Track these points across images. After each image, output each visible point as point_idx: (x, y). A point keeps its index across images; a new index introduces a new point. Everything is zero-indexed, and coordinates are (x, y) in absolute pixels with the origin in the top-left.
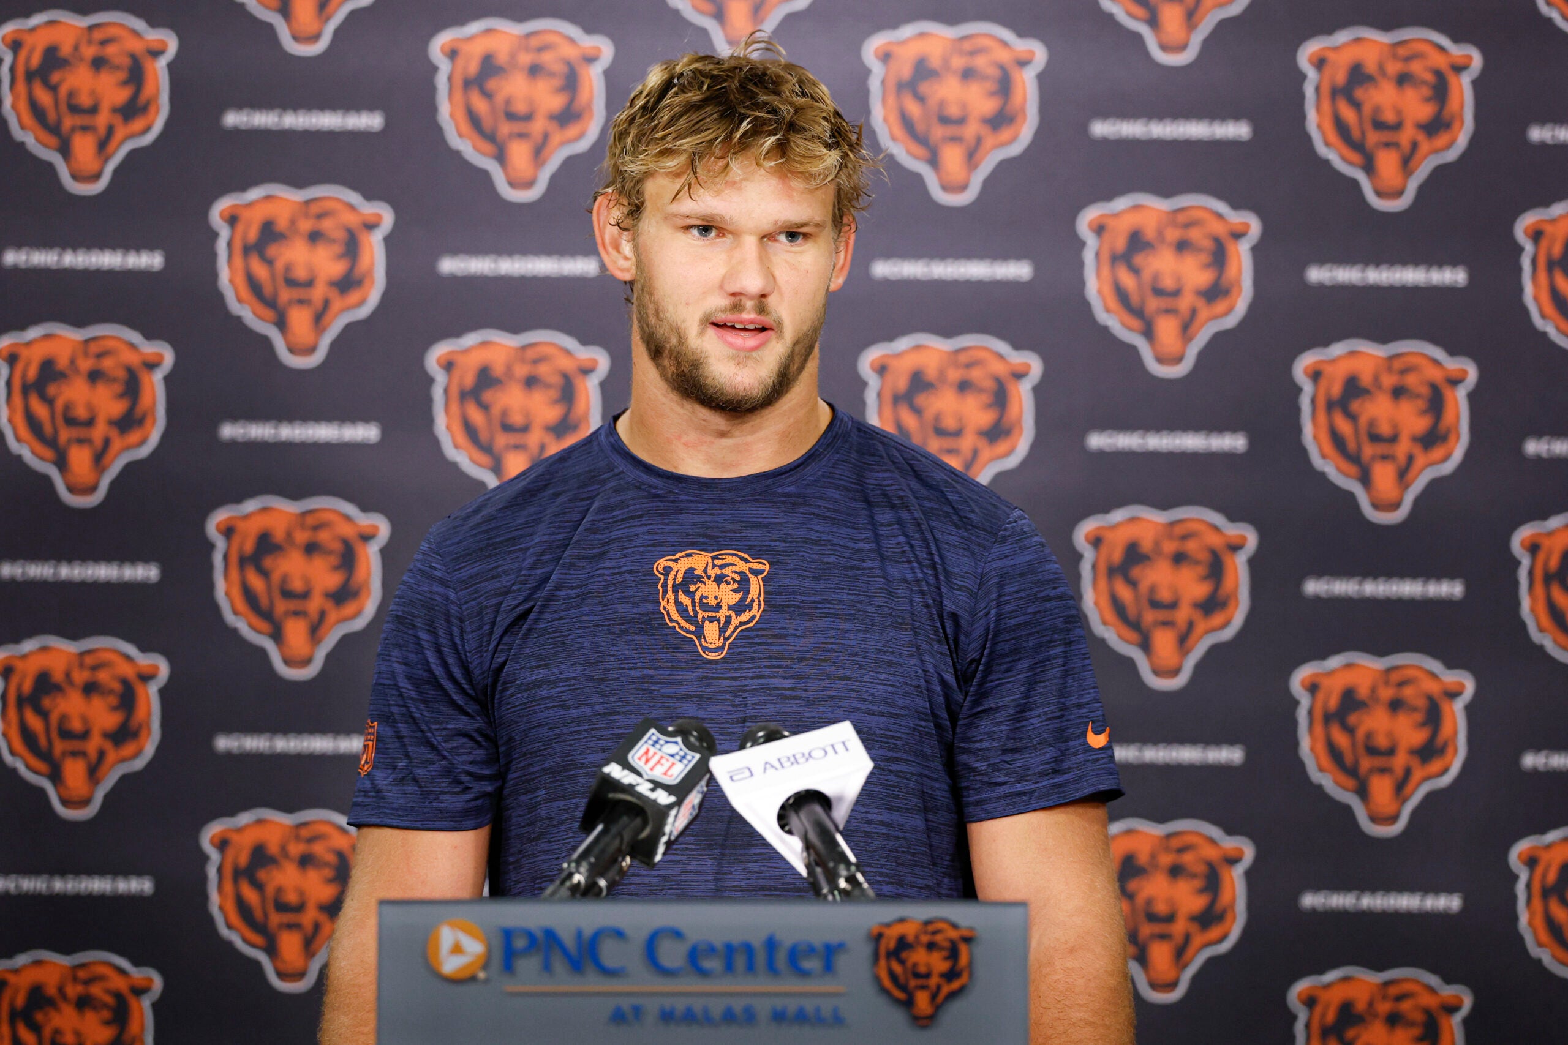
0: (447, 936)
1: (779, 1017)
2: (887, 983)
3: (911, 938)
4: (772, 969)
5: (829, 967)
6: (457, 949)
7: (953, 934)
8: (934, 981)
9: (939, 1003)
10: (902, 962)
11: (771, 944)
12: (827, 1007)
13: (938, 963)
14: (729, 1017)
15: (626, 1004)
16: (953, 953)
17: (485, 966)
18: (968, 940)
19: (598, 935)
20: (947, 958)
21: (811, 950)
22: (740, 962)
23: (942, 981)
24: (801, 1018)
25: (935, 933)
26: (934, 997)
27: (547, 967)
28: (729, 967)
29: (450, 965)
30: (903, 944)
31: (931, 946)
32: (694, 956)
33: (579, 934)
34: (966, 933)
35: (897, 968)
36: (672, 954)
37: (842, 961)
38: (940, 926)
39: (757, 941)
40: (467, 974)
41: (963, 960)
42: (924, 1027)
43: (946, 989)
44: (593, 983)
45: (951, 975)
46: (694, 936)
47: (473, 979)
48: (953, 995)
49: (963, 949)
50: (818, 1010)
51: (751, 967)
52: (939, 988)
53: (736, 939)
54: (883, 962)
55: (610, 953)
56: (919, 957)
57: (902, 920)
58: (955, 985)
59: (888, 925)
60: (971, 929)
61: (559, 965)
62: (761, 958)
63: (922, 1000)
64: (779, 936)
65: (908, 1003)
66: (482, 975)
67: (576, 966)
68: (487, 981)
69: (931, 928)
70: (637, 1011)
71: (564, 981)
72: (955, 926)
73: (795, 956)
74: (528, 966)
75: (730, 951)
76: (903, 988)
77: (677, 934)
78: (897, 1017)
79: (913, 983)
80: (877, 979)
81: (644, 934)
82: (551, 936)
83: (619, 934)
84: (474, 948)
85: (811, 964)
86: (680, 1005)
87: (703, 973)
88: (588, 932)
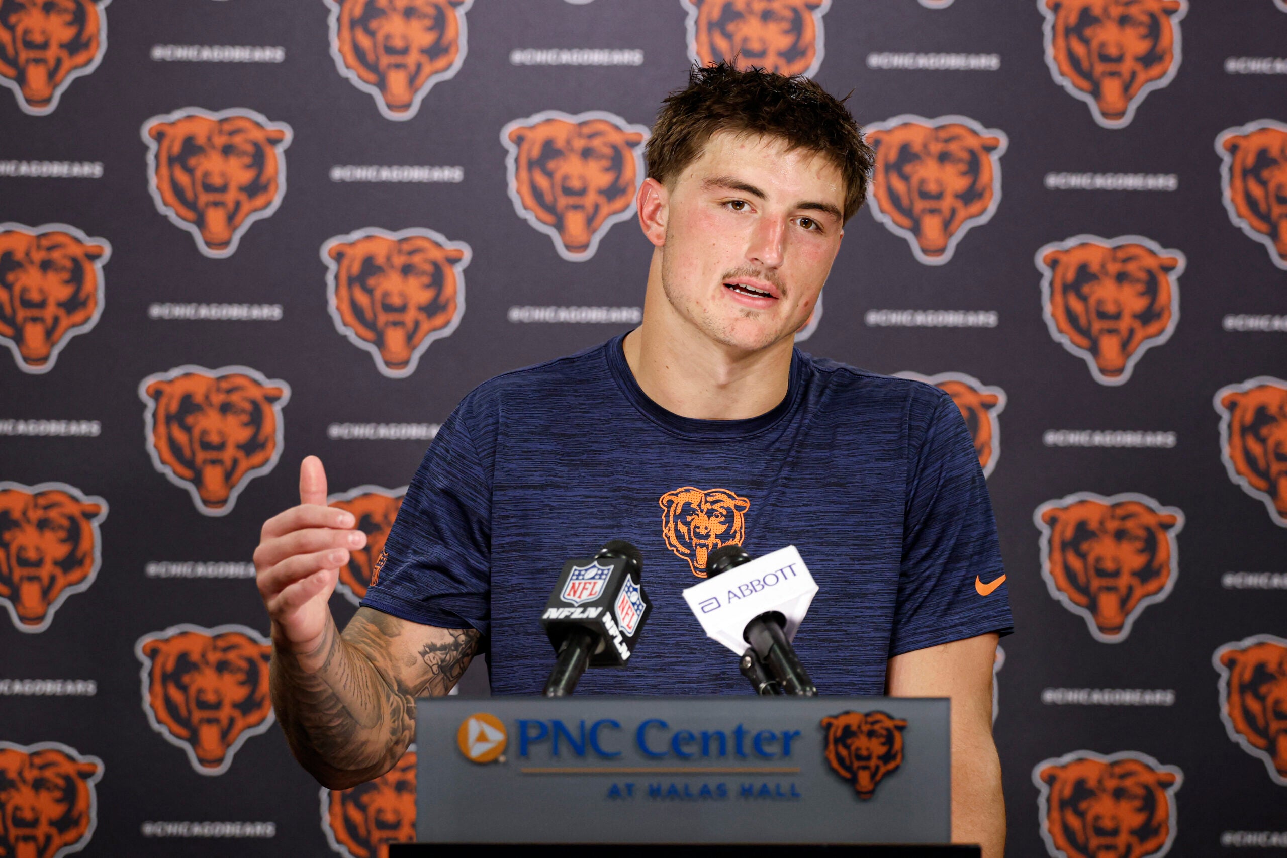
0: (474, 727)
1: (746, 792)
2: (835, 764)
3: (854, 728)
4: (739, 752)
5: (786, 752)
6: (482, 738)
7: (889, 724)
8: (873, 763)
9: (876, 780)
10: (847, 747)
11: (739, 733)
12: (785, 784)
13: (877, 748)
14: (705, 792)
15: (621, 783)
16: (889, 740)
17: (505, 752)
18: (901, 729)
19: (597, 726)
20: (883, 744)
21: (773, 738)
22: (714, 747)
23: (880, 763)
24: (764, 792)
25: (873, 723)
26: (873, 776)
27: (555, 752)
28: (705, 752)
29: (477, 751)
30: (848, 732)
31: (871, 734)
32: (676, 743)
33: (582, 724)
34: (900, 723)
35: (844, 752)
36: (658, 741)
37: (797, 746)
38: (879, 717)
39: (728, 730)
40: (490, 758)
41: (897, 746)
42: (865, 800)
43: (883, 769)
44: (592, 765)
45: (887, 757)
46: (675, 728)
47: (495, 762)
48: (889, 773)
49: (897, 735)
50: (778, 786)
51: (722, 752)
52: (877, 768)
53: (711, 729)
54: (831, 747)
55: (607, 741)
56: (861, 743)
57: (847, 713)
58: (891, 765)
59: (836, 717)
60: (904, 720)
61: (565, 749)
62: (730, 745)
63: (864, 778)
64: (746, 727)
65: (852, 781)
66: (502, 759)
67: (579, 751)
68: (505, 764)
69: (870, 719)
70: (630, 788)
71: (569, 763)
72: (890, 717)
73: (758, 741)
74: (539, 751)
75: (706, 738)
76: (848, 769)
77: (662, 725)
78: (844, 793)
79: (856, 764)
80: (827, 761)
81: (634, 726)
82: (558, 726)
83: (615, 725)
84: (496, 736)
85: (773, 749)
86: (665, 784)
87: (684, 757)
88: (589, 724)
